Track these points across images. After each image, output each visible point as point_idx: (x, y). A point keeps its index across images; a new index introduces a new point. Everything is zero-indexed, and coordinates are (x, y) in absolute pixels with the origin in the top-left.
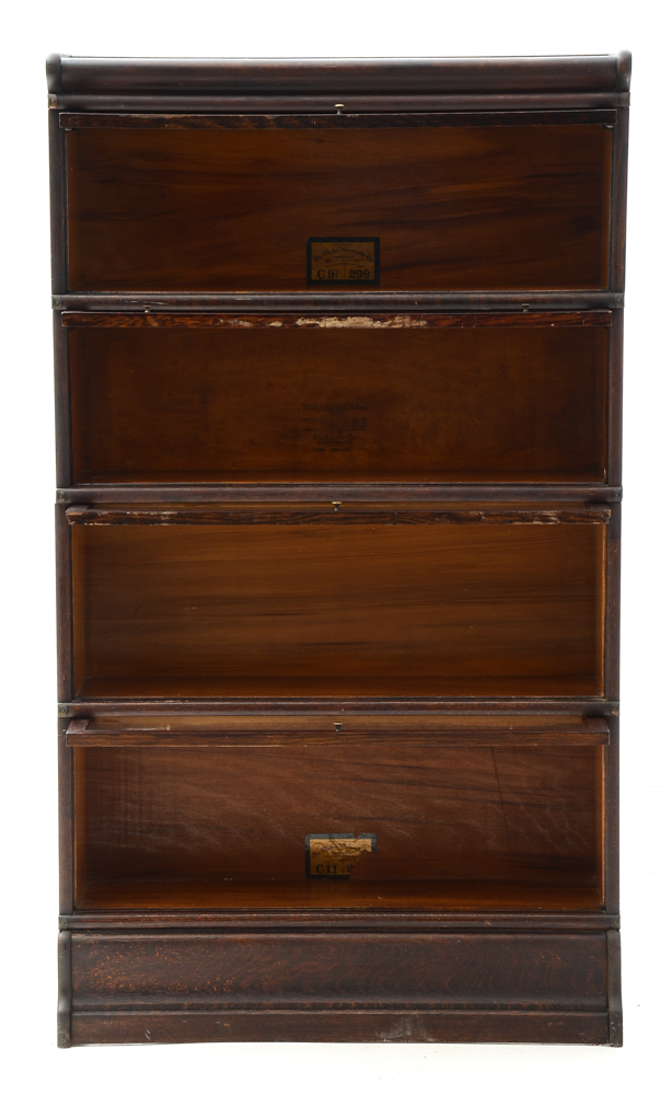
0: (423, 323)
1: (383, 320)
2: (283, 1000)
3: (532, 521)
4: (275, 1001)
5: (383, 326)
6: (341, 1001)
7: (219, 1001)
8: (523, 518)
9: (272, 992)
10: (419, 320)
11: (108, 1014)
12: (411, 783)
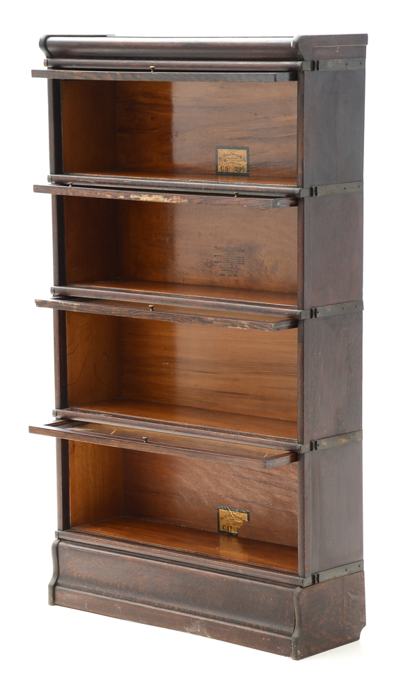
0: (186, 201)
1: (168, 198)
2: (147, 599)
3: (236, 326)
4: (142, 598)
5: (168, 202)
6: (171, 604)
7: (118, 593)
8: (233, 325)
9: (143, 594)
10: (184, 199)
11: (70, 590)
12: (265, 483)
